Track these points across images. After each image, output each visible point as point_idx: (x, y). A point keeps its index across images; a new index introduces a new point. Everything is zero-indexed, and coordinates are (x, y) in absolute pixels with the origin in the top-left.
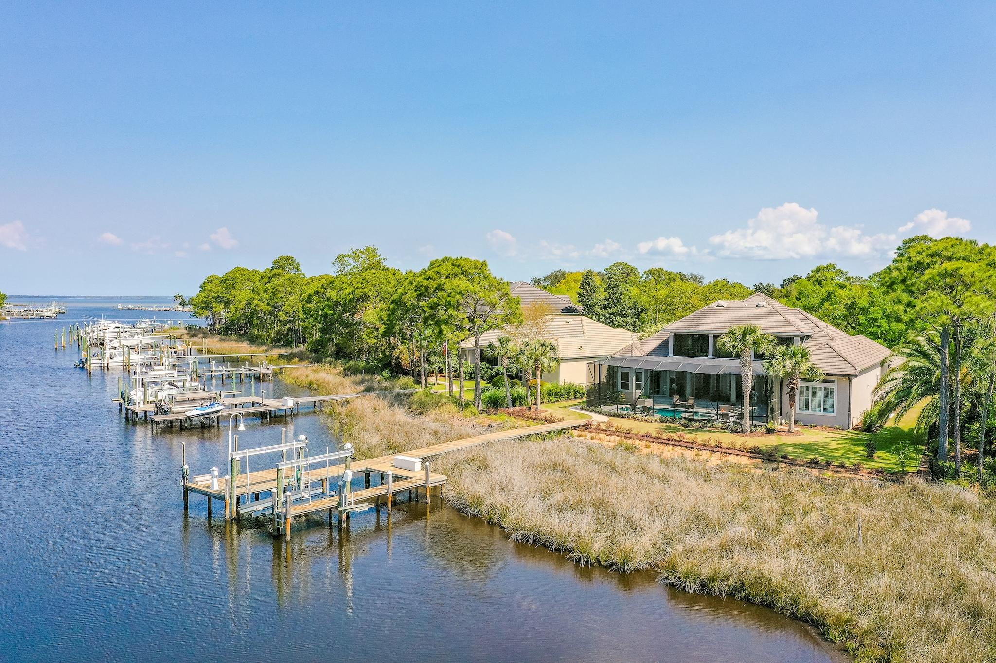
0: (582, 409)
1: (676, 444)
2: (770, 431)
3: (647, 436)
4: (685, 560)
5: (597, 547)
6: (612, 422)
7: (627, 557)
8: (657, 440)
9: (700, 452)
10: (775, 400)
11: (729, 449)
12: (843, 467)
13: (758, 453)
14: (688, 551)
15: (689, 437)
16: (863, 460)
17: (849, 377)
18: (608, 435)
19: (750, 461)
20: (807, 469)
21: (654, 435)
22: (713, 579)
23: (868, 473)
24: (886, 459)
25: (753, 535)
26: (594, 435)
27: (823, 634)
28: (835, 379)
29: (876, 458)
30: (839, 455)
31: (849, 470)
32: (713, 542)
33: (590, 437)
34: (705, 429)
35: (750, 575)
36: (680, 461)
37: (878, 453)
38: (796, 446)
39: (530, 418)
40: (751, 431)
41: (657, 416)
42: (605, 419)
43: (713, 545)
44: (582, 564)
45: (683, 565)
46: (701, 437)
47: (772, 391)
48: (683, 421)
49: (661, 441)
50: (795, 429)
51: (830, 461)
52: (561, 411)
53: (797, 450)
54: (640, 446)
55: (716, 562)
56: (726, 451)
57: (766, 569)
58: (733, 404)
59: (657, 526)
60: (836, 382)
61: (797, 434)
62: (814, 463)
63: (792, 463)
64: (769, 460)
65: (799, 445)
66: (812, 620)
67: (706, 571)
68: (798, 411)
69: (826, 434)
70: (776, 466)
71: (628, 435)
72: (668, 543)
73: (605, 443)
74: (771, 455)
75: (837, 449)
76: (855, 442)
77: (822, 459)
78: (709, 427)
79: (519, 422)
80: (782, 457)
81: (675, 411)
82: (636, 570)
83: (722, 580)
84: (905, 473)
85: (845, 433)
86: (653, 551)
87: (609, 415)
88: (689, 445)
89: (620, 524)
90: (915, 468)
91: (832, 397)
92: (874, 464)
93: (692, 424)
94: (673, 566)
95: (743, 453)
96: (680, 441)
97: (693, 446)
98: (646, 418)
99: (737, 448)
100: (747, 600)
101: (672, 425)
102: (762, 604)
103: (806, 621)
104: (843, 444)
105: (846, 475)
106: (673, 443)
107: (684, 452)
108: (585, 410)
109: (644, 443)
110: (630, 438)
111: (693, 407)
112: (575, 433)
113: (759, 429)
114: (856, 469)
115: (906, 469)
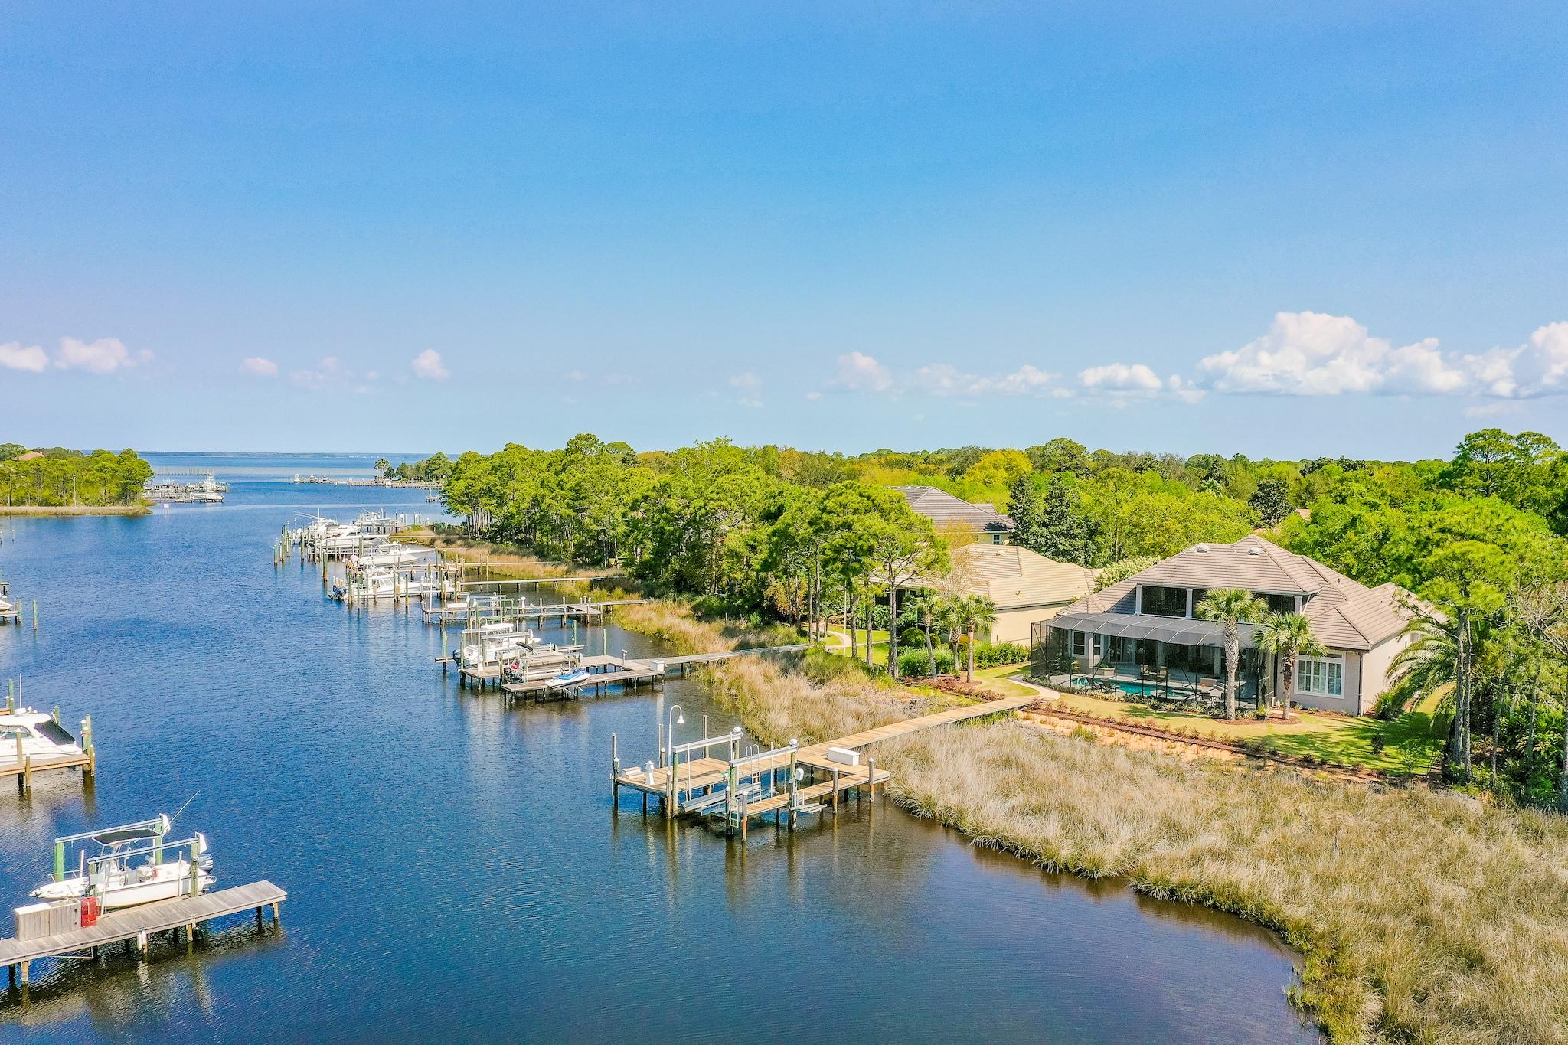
0: (1025, 680)
1: (1144, 732)
2: (1260, 718)
3: (1108, 721)
4: (1154, 867)
5: (1065, 853)
6: (1065, 701)
7: (1097, 866)
8: (1122, 727)
9: (1173, 744)
10: (1268, 678)
11: (1209, 740)
12: (1340, 767)
13: (1243, 747)
14: (1158, 860)
15: (1160, 723)
16: (1366, 758)
17: (1360, 652)
18: (1062, 718)
19: (1233, 757)
20: (1298, 768)
21: (1118, 720)
22: (1182, 885)
23: (1368, 775)
24: (1393, 757)
25: (1225, 844)
26: (1044, 717)
27: (1283, 938)
28: (1343, 653)
29: (1383, 755)
30: (1339, 750)
31: (1346, 770)
32: (1184, 850)
33: (1039, 721)
34: (1180, 712)
35: (1218, 885)
36: (1149, 757)
37: (1387, 749)
38: (1289, 738)
39: (962, 693)
40: (1237, 717)
41: (1121, 693)
42: (1055, 695)
43: (1184, 852)
44: (1050, 870)
45: (1153, 873)
46: (1175, 723)
47: (1263, 666)
48: (1153, 702)
49: (1126, 728)
50: (1291, 714)
51: (1325, 758)
52: (1000, 682)
53: (1289, 744)
54: (1101, 734)
55: (1185, 870)
56: (1204, 743)
57: (1234, 878)
58: (1217, 678)
59: (1126, 834)
60: (1344, 657)
61: (1294, 721)
62: (1307, 762)
63: (1282, 760)
64: (1256, 757)
65: (1293, 736)
66: (1275, 926)
67: (1175, 879)
68: (1296, 691)
69: (1330, 722)
70: (1262, 764)
71: (1086, 720)
72: (1138, 850)
73: (1058, 729)
74: (1258, 750)
75: (1337, 743)
76: (1363, 733)
77: (1316, 756)
78: (1186, 710)
79: (950, 698)
80: (1270, 753)
81: (1143, 685)
82: (1106, 877)
83: (1191, 888)
84: (1411, 776)
85: (1353, 722)
86: (1123, 858)
87: (1060, 689)
88: (1160, 734)
89: (1088, 830)
90: (1426, 770)
91: (1339, 676)
92: (1378, 763)
93: (1164, 706)
94: (1143, 874)
95: (1224, 747)
96: (1150, 729)
97: (1165, 736)
98: (1107, 695)
99: (1218, 740)
100: (1214, 907)
101: (1139, 706)
102: (1229, 912)
103: (1270, 927)
104: (1347, 735)
105: (1343, 777)
106: (1140, 731)
107: (1154, 743)
108: (1029, 682)
109: (1106, 730)
110: (1088, 723)
111: (1165, 679)
112: (1020, 714)
113: (1246, 714)
114: (1355, 771)
115: (1414, 771)
